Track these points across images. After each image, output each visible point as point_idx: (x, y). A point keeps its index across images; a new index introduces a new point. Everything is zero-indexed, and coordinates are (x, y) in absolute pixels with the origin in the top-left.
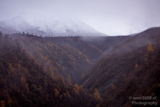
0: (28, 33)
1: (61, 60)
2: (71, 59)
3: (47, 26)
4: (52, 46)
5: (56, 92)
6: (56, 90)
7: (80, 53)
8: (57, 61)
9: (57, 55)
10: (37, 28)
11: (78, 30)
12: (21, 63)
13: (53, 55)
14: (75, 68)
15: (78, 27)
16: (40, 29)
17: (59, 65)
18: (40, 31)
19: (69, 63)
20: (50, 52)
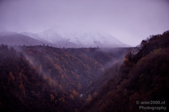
0: (48, 46)
1: (77, 69)
2: (86, 68)
3: (77, 38)
4: (69, 56)
5: (52, 98)
6: (52, 95)
7: (96, 63)
8: (73, 70)
9: (73, 65)
10: (68, 40)
11: (105, 42)
12: (23, 72)
13: (69, 64)
14: (89, 76)
15: (104, 39)
16: (70, 41)
17: (74, 73)
18: (70, 42)
19: (84, 72)
20: (66, 62)
